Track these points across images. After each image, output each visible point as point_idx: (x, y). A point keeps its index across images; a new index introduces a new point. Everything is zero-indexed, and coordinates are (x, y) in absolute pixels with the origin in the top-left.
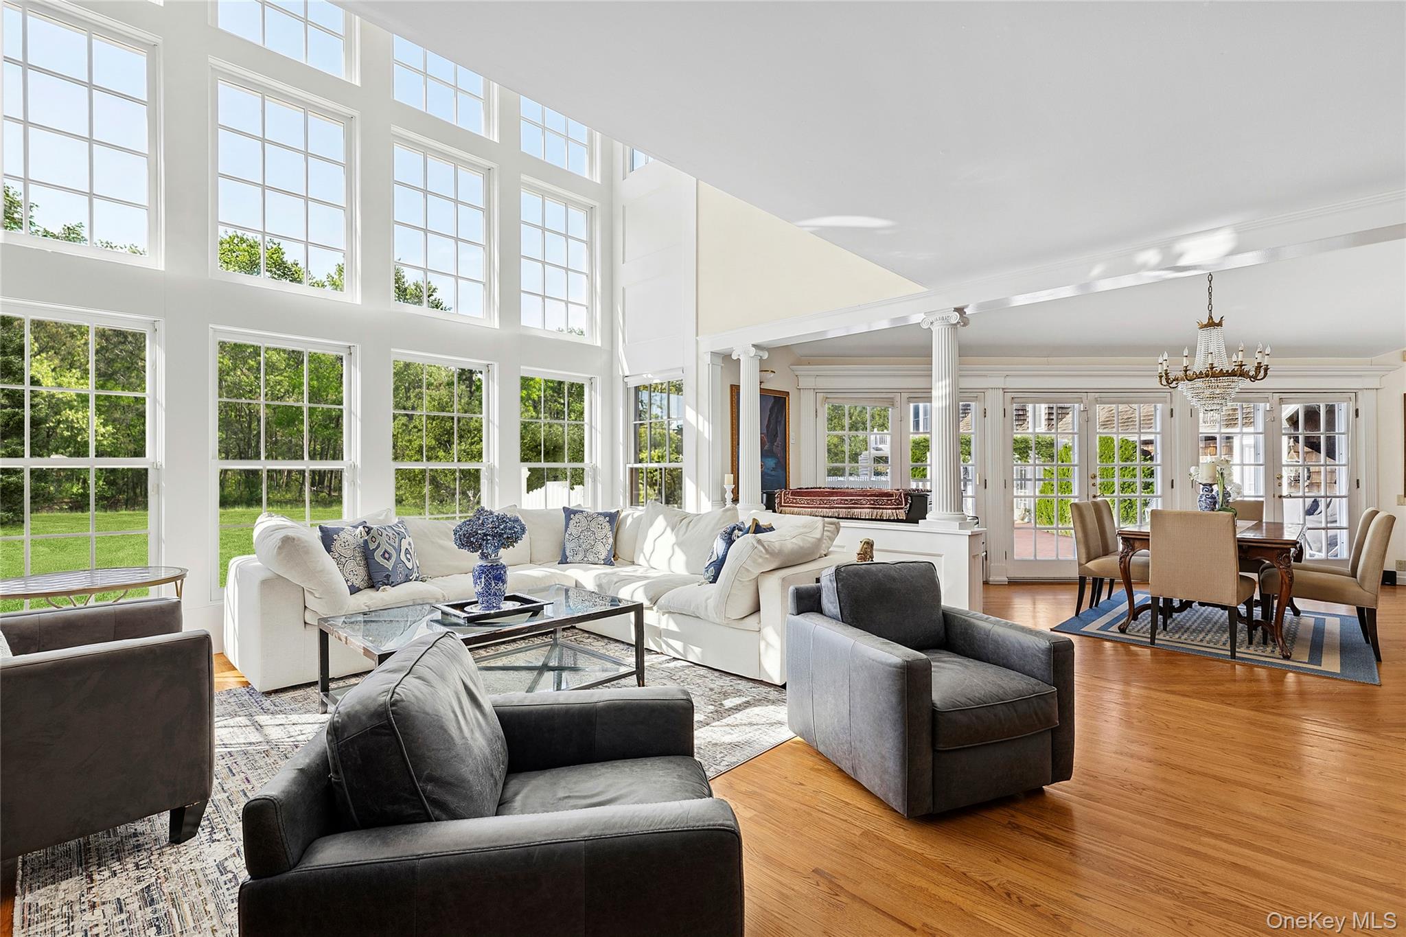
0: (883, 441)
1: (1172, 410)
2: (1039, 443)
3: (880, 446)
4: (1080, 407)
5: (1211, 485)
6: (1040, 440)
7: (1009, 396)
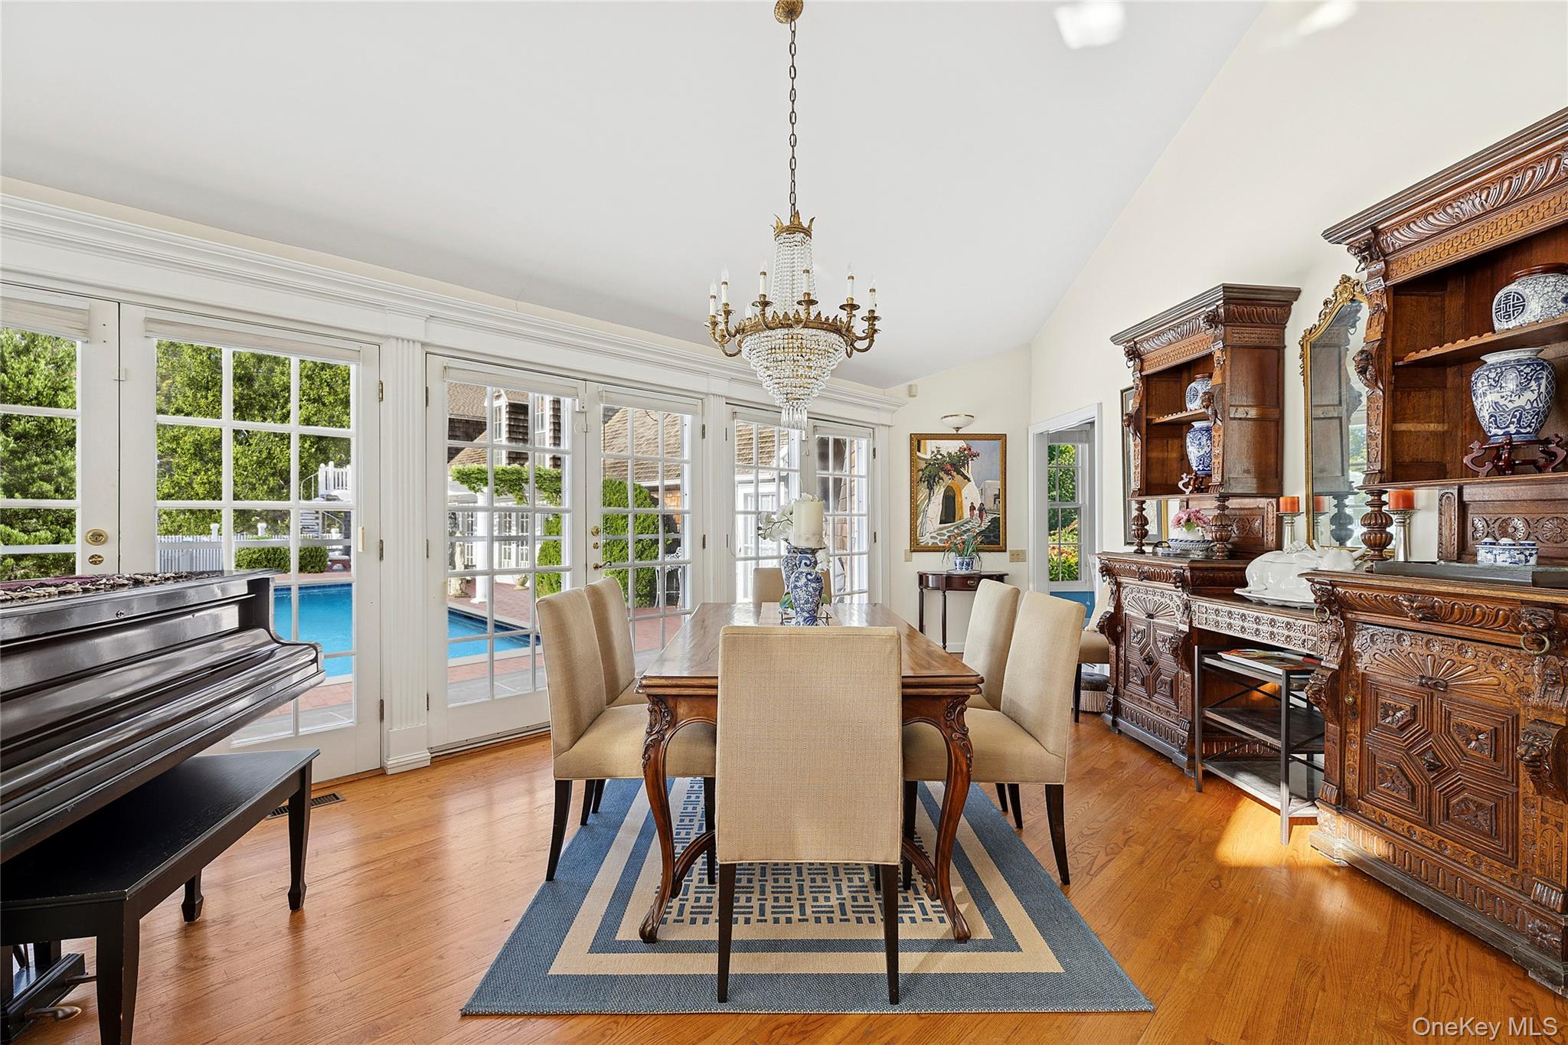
0: (339, 483)
1: (704, 427)
2: (541, 476)
3: (335, 493)
4: (574, 406)
5: (814, 552)
6: (542, 473)
7: (436, 362)
